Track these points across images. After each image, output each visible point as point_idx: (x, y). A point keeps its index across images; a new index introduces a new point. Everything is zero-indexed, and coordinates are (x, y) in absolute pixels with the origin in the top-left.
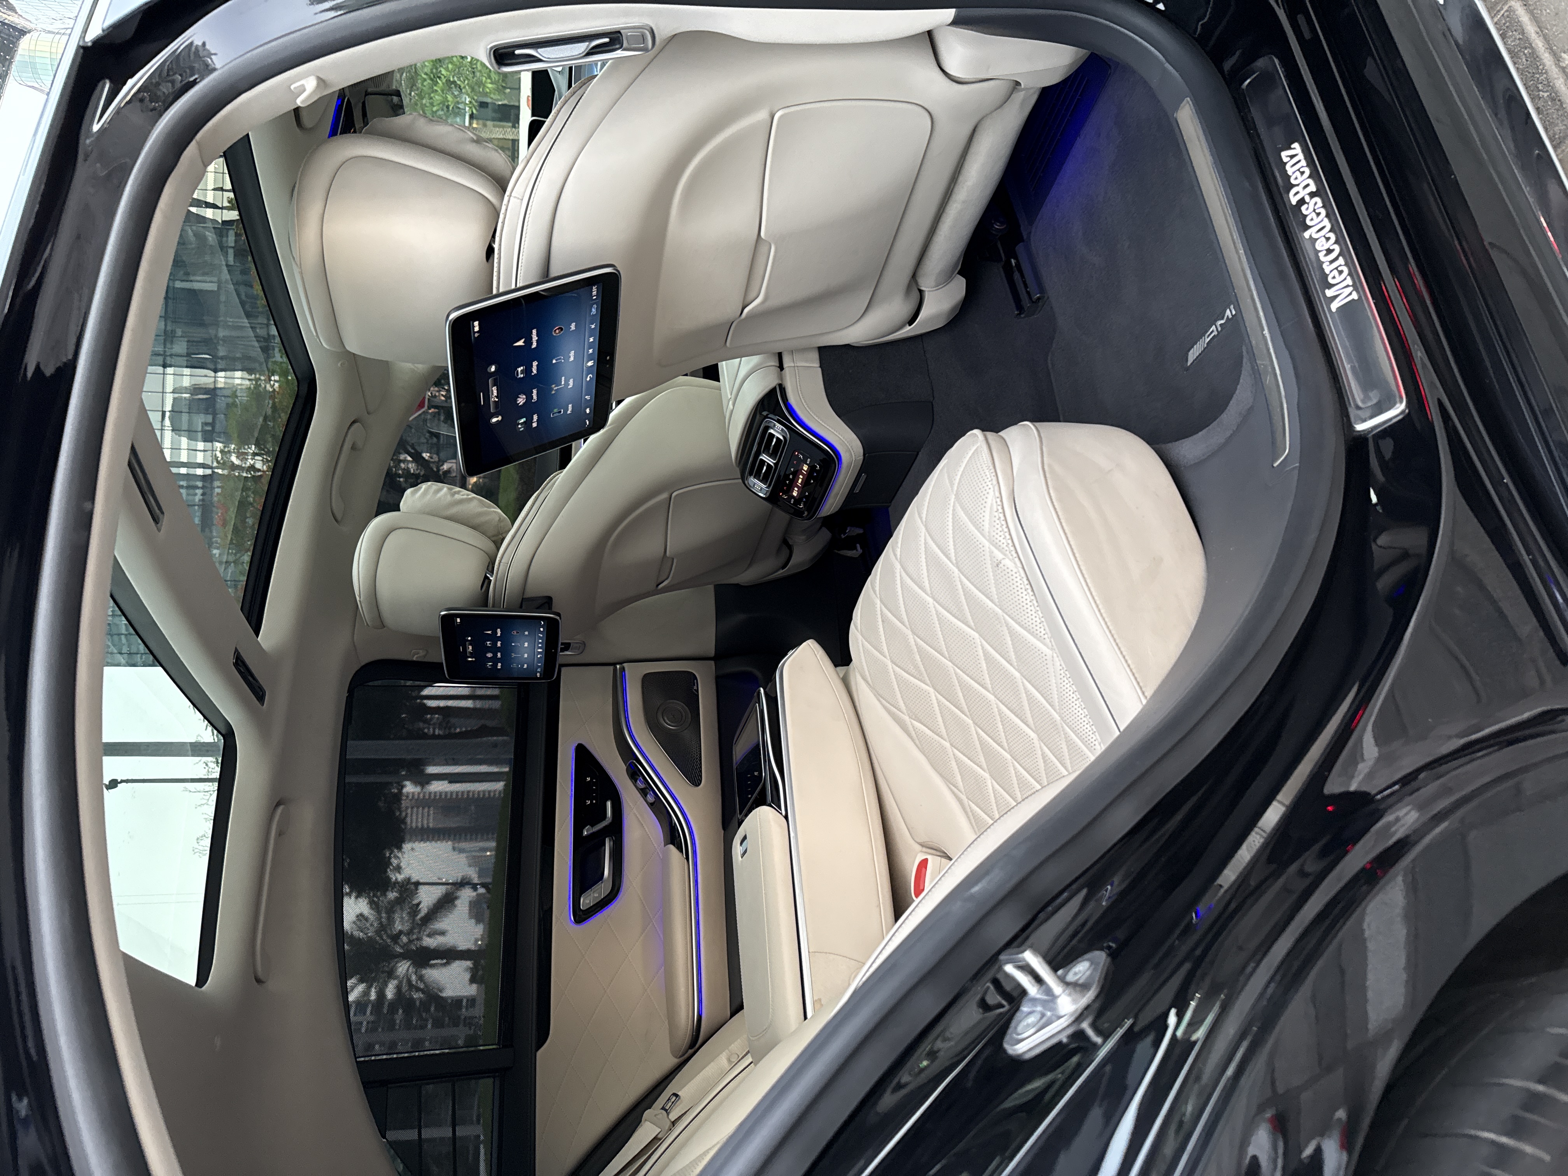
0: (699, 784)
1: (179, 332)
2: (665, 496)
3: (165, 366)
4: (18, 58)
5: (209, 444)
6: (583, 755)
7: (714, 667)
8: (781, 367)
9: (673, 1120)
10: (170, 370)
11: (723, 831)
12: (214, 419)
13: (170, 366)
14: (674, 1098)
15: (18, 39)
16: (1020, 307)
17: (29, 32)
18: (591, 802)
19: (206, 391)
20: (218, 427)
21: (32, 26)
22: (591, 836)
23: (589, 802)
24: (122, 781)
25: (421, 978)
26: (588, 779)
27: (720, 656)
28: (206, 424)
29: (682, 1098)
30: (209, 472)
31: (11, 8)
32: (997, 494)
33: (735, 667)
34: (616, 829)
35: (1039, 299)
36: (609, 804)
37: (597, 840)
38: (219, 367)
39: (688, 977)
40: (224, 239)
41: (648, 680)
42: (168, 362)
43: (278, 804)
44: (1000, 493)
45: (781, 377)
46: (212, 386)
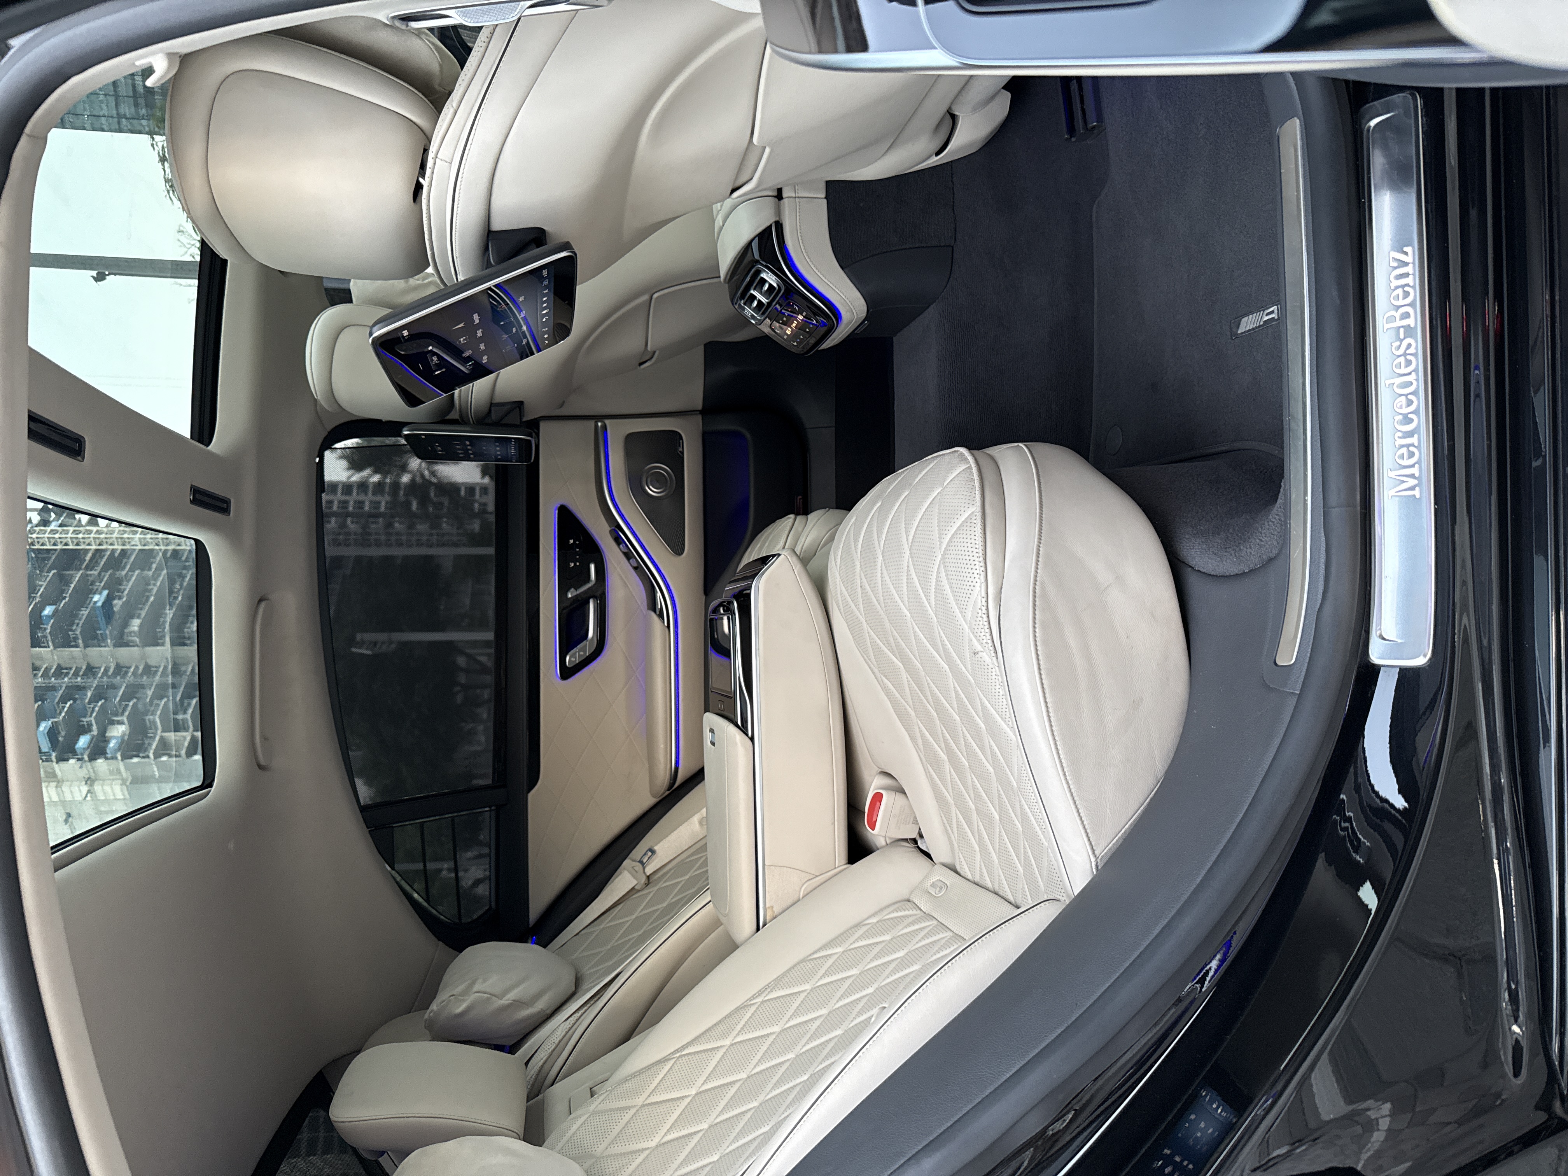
0: (682, 553)
2: (645, 297)
6: (566, 516)
7: (701, 424)
8: (780, 203)
9: (648, 874)
11: (704, 597)
14: (650, 854)
16: (1072, 130)
18: (575, 564)
22: (575, 599)
23: (572, 565)
25: (433, 473)
26: (571, 541)
27: (709, 411)
29: (657, 852)
32: (984, 594)
33: (725, 424)
34: (600, 594)
35: (1094, 127)
36: (592, 566)
37: (581, 605)
39: (667, 738)
41: (631, 439)
43: (261, 600)
44: (987, 593)
45: (778, 211)
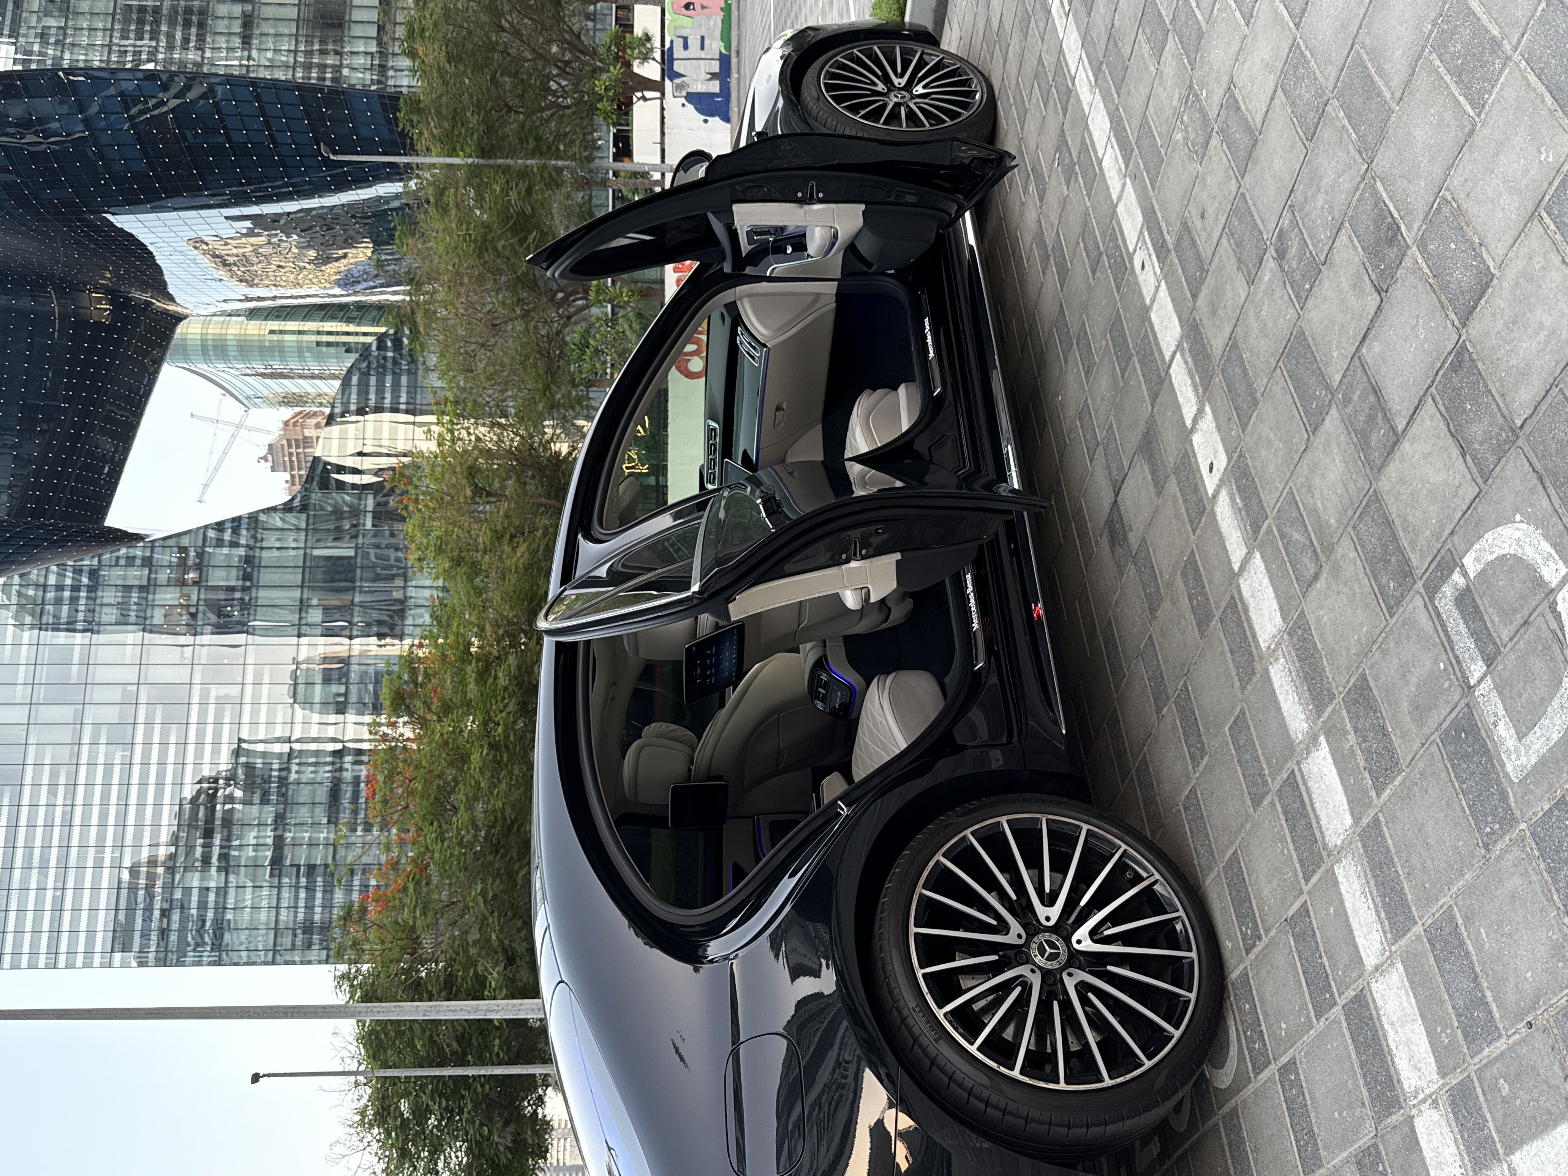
1: (315, 602)
2: (776, 716)
3: (299, 636)
4: (173, 342)
5: (341, 716)
8: (825, 646)
10: (304, 640)
12: (347, 688)
13: (305, 635)
15: (175, 325)
17: (186, 317)
19: (340, 660)
20: (353, 698)
21: (188, 312)
24: (264, 1076)
28: (339, 695)
30: (339, 746)
31: (171, 299)
38: (355, 633)
40: (363, 502)
42: (303, 632)
45: (825, 651)
46: (346, 654)
